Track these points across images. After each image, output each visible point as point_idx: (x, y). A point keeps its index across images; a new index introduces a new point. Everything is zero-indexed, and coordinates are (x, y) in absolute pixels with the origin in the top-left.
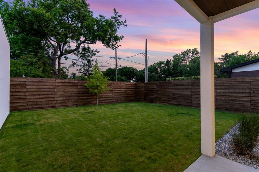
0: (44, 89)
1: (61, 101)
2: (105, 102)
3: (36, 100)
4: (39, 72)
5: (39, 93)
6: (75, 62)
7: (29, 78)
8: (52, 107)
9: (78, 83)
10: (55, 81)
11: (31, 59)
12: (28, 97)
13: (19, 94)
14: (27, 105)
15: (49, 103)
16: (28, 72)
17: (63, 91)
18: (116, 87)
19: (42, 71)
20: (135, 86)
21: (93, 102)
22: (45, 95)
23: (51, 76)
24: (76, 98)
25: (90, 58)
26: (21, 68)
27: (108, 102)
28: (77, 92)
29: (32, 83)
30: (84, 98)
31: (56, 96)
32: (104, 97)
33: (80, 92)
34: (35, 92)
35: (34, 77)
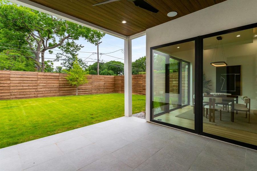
0: (28, 81)
1: (43, 92)
2: (85, 93)
3: (20, 91)
4: (22, 66)
5: (22, 85)
6: (59, 56)
7: (13, 71)
8: (35, 97)
9: (59, 76)
10: (37, 74)
11: (14, 54)
12: (11, 88)
13: (3, 85)
14: (11, 95)
15: (32, 93)
16: (11, 66)
17: (45, 83)
18: (95, 80)
19: (25, 65)
20: (114, 79)
21: (73, 93)
22: (28, 86)
23: (34, 69)
24: (58, 89)
25: (74, 52)
26: (5, 62)
27: (88, 93)
28: (58, 84)
29: (16, 76)
30: (65, 89)
31: (38, 87)
32: (84, 88)
33: (61, 84)
34: (19, 83)
35: (17, 70)
